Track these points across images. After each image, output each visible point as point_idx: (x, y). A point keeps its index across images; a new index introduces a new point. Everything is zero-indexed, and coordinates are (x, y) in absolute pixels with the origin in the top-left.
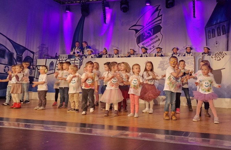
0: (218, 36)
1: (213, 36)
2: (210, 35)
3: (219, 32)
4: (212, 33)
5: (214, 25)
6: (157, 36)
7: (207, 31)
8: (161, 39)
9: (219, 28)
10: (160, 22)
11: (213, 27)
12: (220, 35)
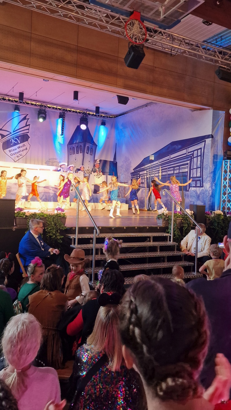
0: (77, 153)
1: (73, 153)
2: (71, 151)
3: (78, 150)
4: (73, 150)
5: (74, 144)
6: (24, 145)
7: (69, 148)
8: (28, 149)
9: (77, 147)
10: (27, 131)
11: (74, 145)
12: (78, 153)
